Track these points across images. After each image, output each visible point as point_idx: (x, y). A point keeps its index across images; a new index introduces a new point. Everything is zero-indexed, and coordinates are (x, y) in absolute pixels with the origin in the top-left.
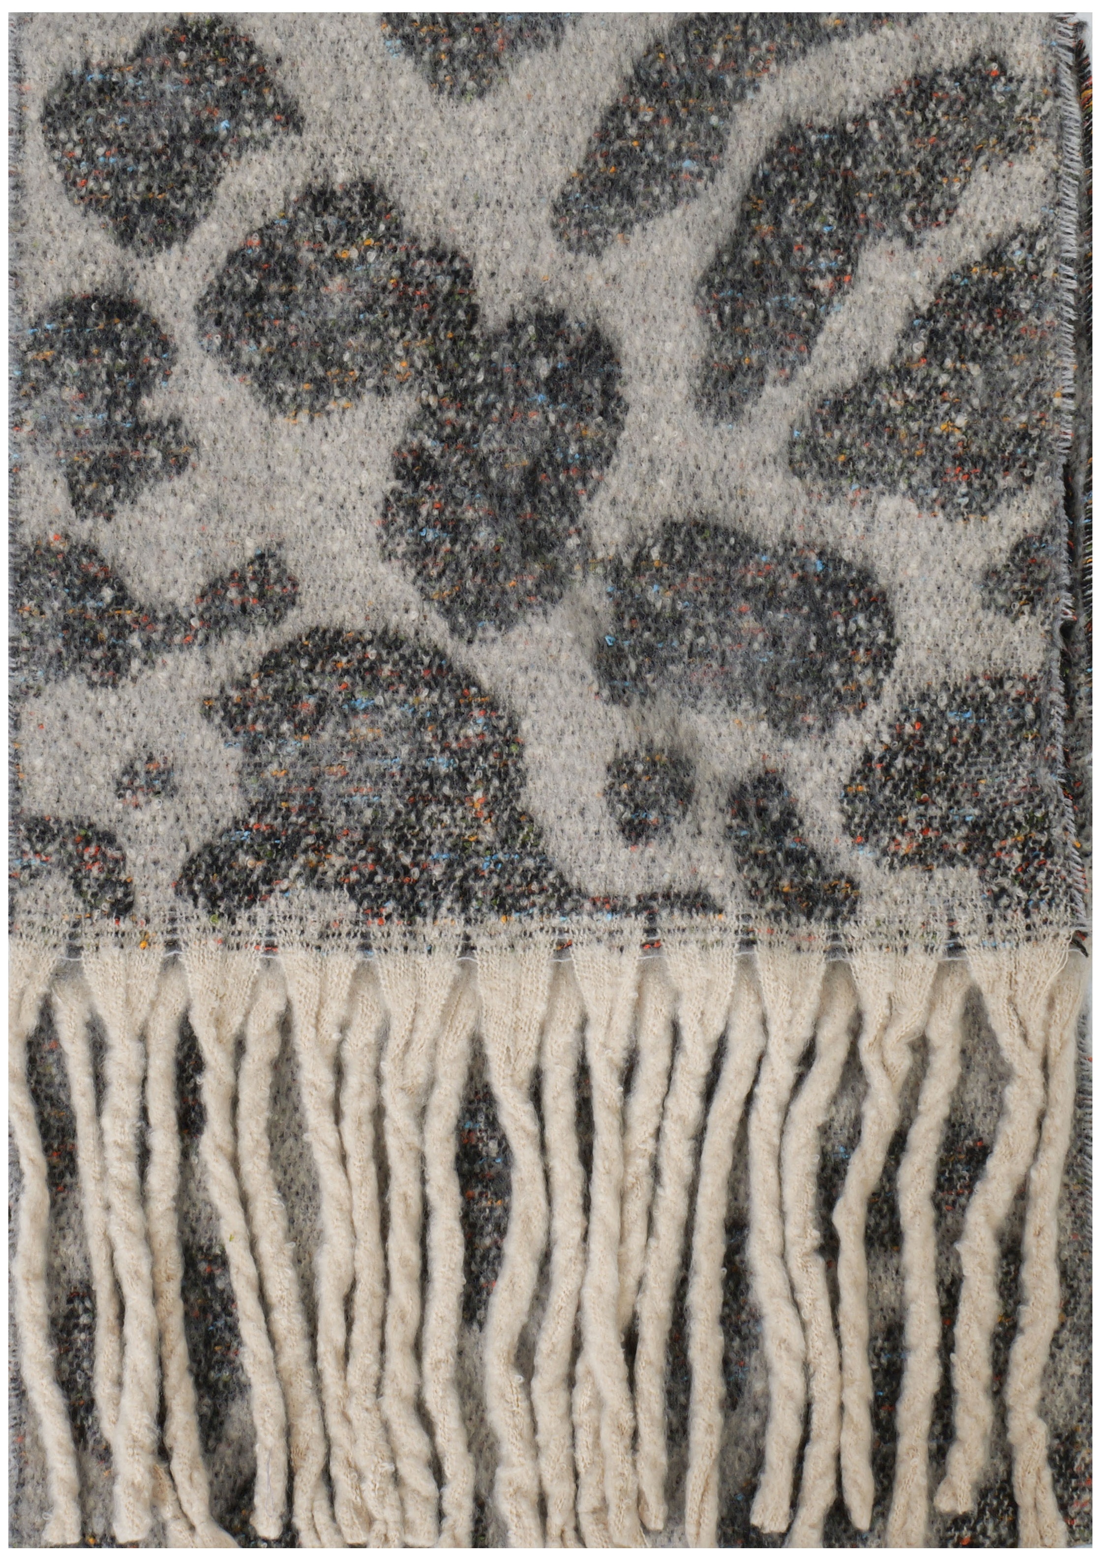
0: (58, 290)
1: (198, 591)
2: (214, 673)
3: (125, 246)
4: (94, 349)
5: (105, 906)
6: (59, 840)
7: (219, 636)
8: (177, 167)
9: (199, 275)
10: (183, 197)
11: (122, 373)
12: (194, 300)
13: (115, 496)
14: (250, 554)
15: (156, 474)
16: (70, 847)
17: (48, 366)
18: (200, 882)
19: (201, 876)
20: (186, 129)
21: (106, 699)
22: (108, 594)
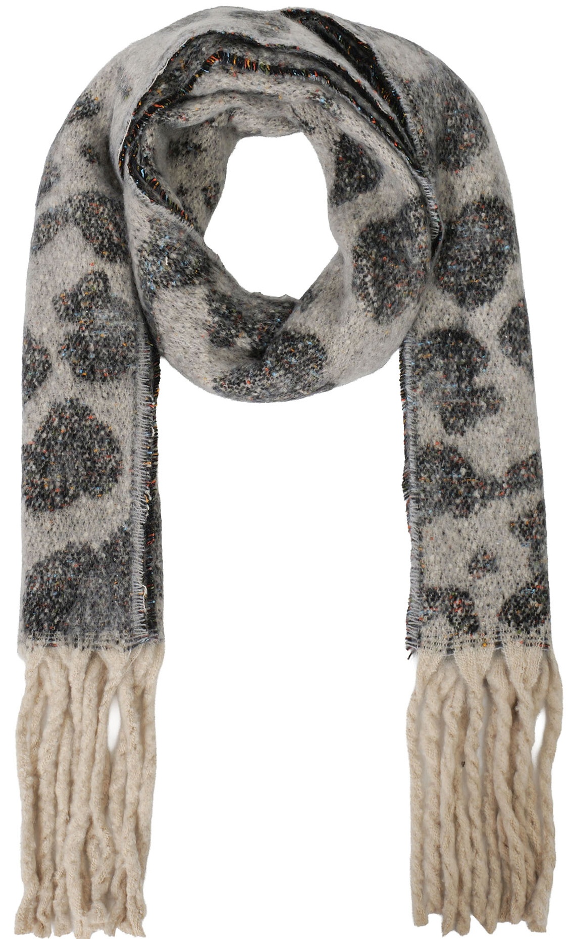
0: (433, 326)
1: (506, 471)
2: (515, 510)
3: (461, 307)
4: (450, 354)
5: (465, 629)
6: (441, 599)
7: (517, 493)
8: (485, 266)
9: (498, 318)
10: (488, 280)
11: (464, 365)
12: (497, 330)
13: (465, 424)
14: (530, 453)
15: (484, 413)
16: (447, 602)
17: (429, 361)
18: (511, 614)
19: (511, 611)
20: (488, 249)
21: (463, 524)
22: (463, 471)
